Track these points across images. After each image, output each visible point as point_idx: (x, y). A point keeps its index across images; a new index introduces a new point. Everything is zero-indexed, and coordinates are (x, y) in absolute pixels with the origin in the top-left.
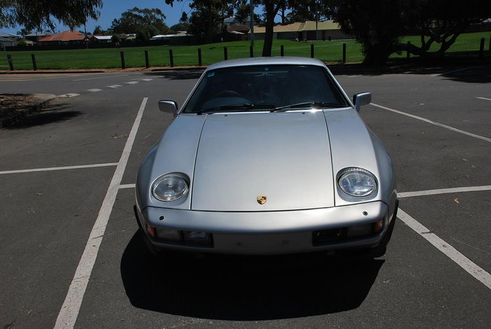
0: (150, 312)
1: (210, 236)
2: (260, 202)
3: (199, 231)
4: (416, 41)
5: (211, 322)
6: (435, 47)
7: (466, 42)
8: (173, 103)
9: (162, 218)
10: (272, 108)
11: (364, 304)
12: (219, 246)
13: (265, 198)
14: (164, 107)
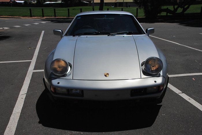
0: (52, 129)
1: (82, 91)
2: (106, 76)
3: (76, 89)
4: (171, 8)
5: (82, 133)
6: (180, 10)
7: (193, 9)
8: (61, 31)
9: (58, 83)
10: (109, 34)
11: (154, 124)
12: (86, 97)
13: (108, 74)
14: (56, 33)
